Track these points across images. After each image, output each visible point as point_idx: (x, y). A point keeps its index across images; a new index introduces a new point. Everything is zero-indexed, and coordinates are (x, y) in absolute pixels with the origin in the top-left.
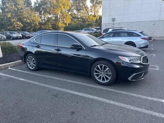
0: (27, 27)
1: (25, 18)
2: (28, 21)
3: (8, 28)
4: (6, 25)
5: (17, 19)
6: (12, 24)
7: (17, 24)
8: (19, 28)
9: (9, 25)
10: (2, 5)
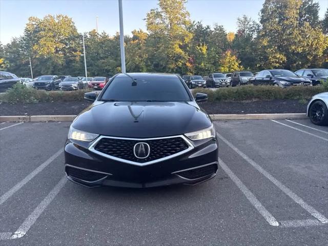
0: (295, 63)
1: (295, 43)
2: (300, 50)
3: (258, 65)
4: (256, 60)
5: (276, 48)
6: (266, 58)
7: (275, 57)
8: (277, 65)
9: (261, 60)
10: (260, 24)
